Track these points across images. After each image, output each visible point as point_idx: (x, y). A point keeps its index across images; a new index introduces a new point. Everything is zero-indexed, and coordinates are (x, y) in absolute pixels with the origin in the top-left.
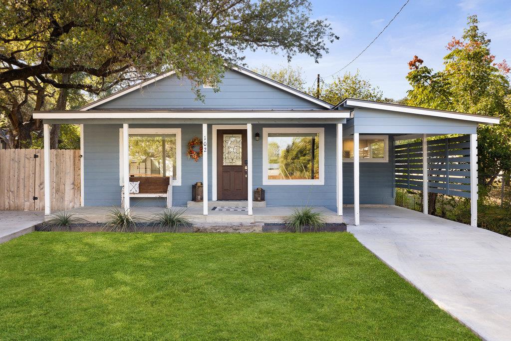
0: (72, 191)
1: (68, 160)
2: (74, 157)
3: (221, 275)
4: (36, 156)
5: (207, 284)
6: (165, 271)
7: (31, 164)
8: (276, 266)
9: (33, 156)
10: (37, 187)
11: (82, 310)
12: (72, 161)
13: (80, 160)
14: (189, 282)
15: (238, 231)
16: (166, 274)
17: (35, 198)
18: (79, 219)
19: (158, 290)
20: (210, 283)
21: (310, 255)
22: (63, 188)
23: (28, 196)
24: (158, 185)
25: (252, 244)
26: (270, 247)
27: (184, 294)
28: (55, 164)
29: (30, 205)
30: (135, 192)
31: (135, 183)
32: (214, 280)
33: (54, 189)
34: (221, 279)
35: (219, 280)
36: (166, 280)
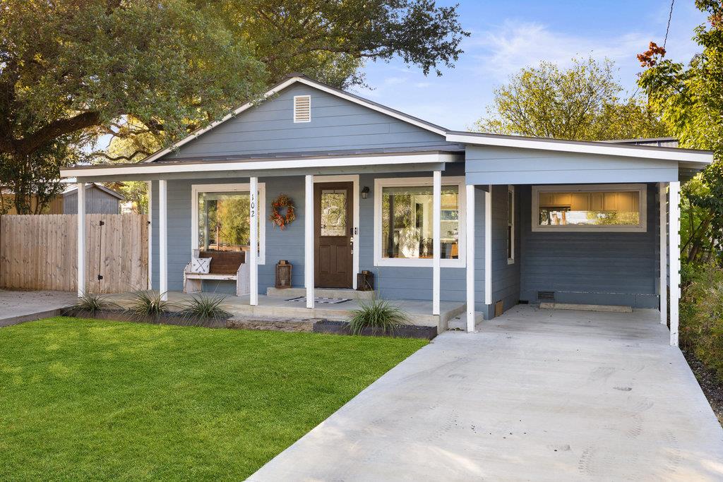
0: (139, 269)
1: (135, 228)
2: (142, 224)
3: (208, 386)
4: (102, 223)
5: (188, 397)
6: (129, 380)
7: (97, 233)
8: (285, 372)
9: (99, 224)
10: (102, 263)
11: (11, 434)
12: (140, 229)
13: (147, 228)
14: (163, 396)
15: (281, 329)
16: (130, 384)
17: (100, 277)
18: (112, 304)
19: (119, 406)
20: (192, 397)
21: (334, 358)
22: (129, 265)
23: (93, 275)
24: (233, 263)
25: (252, 342)
26: (278, 347)
27: (156, 412)
28: (121, 234)
29: (96, 286)
30: (202, 272)
31: (204, 259)
32: (198, 393)
33: (120, 267)
34: (208, 391)
35: (205, 392)
36: (130, 392)
